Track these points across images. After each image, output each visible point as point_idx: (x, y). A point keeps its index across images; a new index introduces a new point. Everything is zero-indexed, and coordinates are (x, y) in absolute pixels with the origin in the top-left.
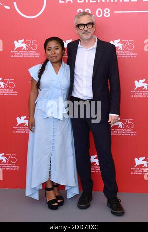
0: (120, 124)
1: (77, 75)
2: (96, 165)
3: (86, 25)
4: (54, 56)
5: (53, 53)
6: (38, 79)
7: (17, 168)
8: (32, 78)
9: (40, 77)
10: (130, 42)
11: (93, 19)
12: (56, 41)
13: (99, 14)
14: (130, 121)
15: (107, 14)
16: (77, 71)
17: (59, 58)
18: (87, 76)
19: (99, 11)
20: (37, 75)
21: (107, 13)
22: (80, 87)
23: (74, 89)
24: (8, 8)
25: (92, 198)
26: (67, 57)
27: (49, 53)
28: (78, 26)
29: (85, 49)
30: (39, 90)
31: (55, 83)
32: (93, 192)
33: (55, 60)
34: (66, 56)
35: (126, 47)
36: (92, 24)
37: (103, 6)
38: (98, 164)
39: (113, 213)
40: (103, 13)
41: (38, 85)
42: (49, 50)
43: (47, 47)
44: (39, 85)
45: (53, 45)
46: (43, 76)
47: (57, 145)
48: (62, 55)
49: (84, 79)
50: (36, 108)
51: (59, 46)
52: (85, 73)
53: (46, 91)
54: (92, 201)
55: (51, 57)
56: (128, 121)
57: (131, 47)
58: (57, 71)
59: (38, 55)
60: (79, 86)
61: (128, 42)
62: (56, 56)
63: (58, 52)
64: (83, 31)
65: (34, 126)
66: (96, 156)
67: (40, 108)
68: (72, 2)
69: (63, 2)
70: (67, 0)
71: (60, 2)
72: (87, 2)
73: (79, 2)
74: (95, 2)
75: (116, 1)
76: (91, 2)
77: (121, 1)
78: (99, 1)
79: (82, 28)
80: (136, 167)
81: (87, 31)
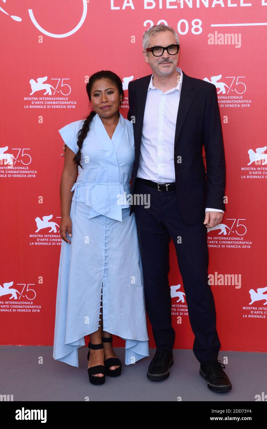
0: (223, 228)
1: (148, 139)
2: (180, 303)
3: (166, 48)
4: (105, 107)
5: (104, 100)
6: (77, 147)
7: (37, 309)
8: (66, 146)
9: (80, 143)
12: (108, 79)
13: (183, 29)
14: (241, 222)
15: (197, 30)
16: (147, 132)
17: (114, 109)
18: (165, 141)
19: (183, 25)
20: (75, 140)
21: (197, 27)
22: (153, 162)
23: (143, 164)
25: (172, 363)
26: (128, 107)
27: (96, 101)
28: (152, 50)
29: (161, 92)
30: (79, 167)
31: (108, 154)
32: (175, 351)
33: (108, 113)
34: (126, 106)
35: (232, 88)
36: (176, 47)
38: (183, 301)
39: (210, 388)
40: (190, 27)
41: (78, 159)
42: (96, 95)
43: (93, 91)
44: (80, 160)
45: (102, 85)
46: (86, 142)
47: (113, 267)
48: (121, 104)
49: (159, 147)
50: (74, 199)
51: (114, 87)
52: (161, 136)
53: (92, 169)
54: (173, 366)
55: (101, 108)
56: (237, 222)
57: (240, 88)
58: (111, 132)
59: (72, 105)
60: (150, 158)
61: (236, 80)
62: (110, 106)
63: (113, 98)
64: (161, 59)
65: (71, 233)
66: (179, 286)
67: (81, 199)
68: (133, 8)
69: (118, 8)
70: (125, 5)
71: (113, 8)
72: (161, 7)
73: (146, 7)
74: (176, 7)
75: (213, 6)
76: (168, 7)
77: (223, 5)
78: (182, 6)
79: (158, 53)
80: (252, 305)
81: (166, 60)
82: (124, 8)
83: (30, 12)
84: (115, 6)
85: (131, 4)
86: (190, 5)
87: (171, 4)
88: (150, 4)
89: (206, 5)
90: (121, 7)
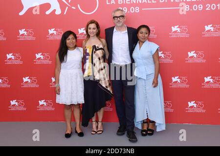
3: (119, 17)
11: (124, 14)
19: (132, 9)
21: (137, 10)
24: (74, 8)
28: (114, 17)
36: (123, 16)
37: (135, 5)
70: (112, 2)
72: (125, 3)
75: (143, 2)
77: (146, 2)
78: (132, 3)
79: (116, 19)
81: (119, 21)
83: (78, 5)
84: (108, 3)
85: (114, 2)
86: (135, 2)
87: (128, 2)
88: (120, 2)
89: (141, 2)
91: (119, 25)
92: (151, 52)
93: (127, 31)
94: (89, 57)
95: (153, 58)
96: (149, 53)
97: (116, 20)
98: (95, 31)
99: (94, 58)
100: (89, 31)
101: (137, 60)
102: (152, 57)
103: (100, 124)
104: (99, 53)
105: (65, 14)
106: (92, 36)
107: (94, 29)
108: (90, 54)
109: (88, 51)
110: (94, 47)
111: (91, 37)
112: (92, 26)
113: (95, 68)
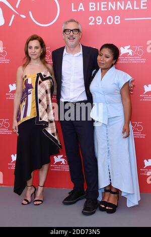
3: (72, 30)
10: (140, 48)
13: (110, 21)
14: (140, 124)
15: (117, 22)
19: (110, 19)
21: (117, 20)
24: (23, 16)
28: (65, 31)
35: (136, 52)
40: (114, 20)
56: (137, 124)
57: (140, 52)
61: (138, 48)
68: (83, 10)
69: (76, 10)
70: (80, 8)
71: (73, 10)
72: (98, 10)
73: (90, 10)
74: (106, 10)
75: (126, 9)
76: (102, 9)
77: (131, 8)
78: (110, 9)
80: (146, 168)
81: (72, 36)
82: (79, 10)
83: (30, 13)
84: (74, 9)
85: (83, 8)
86: (114, 8)
87: (104, 8)
88: (92, 8)
89: (123, 8)
90: (77, 9)
91: (71, 43)
92: (118, 84)
93: (81, 52)
94: (32, 91)
95: (121, 93)
96: (114, 87)
97: (68, 34)
98: (38, 51)
99: (38, 92)
100: (30, 51)
101: (97, 94)
102: (119, 92)
103: (40, 189)
104: (47, 83)
105: (10, 25)
106: (35, 59)
107: (36, 48)
108: (34, 86)
109: (29, 82)
110: (39, 75)
111: (32, 60)
112: (34, 43)
113: (40, 106)
